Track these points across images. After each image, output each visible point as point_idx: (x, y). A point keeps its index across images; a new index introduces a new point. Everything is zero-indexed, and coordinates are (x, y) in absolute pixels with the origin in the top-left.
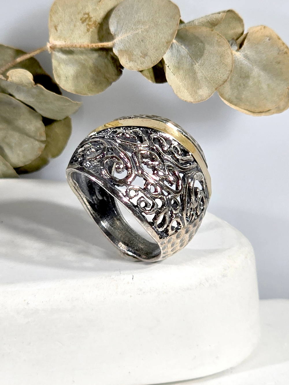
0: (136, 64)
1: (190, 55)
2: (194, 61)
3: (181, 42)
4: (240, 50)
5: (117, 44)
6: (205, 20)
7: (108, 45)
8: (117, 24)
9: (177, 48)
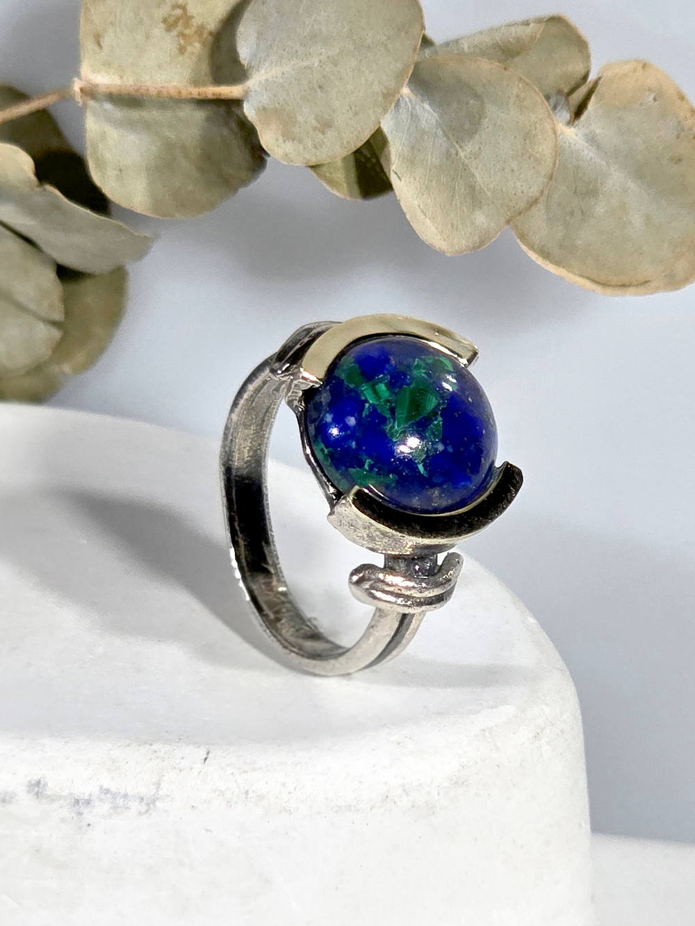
0: (302, 147)
1: (442, 130)
2: (453, 146)
3: (422, 96)
4: (576, 123)
5: (255, 91)
6: (487, 40)
7: (231, 92)
8: (258, 38)
9: (410, 109)
